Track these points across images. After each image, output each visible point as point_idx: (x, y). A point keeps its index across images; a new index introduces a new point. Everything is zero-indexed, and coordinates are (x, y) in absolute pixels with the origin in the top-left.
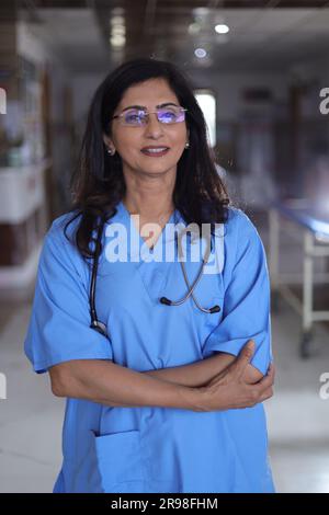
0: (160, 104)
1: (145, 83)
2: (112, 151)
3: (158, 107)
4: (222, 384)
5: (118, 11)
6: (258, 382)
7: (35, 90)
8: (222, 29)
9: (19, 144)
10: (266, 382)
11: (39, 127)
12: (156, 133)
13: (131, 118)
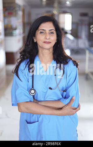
0: (50, 29)
1: (46, 23)
2: (35, 41)
3: (49, 30)
4: (65, 109)
6: (76, 109)
9: (15, 29)
10: (78, 109)
11: (21, 24)
12: (48, 38)
13: (41, 33)
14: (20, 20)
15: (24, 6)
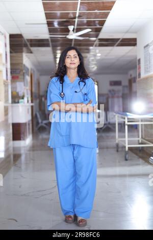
0: (74, 54)
5: (59, 48)
7: (28, 78)
8: (99, 55)
9: (23, 98)
13: (68, 57)
14: (28, 87)
15: (31, 69)
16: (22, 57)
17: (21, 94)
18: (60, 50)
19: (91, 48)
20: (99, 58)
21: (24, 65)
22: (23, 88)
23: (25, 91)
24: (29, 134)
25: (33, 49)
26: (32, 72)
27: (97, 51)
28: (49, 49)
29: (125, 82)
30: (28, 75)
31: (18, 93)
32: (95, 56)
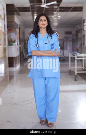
3: (44, 19)
5: (35, 12)
7: (18, 30)
8: (60, 16)
9: (15, 42)
12: (43, 23)
14: (18, 36)
15: (20, 25)
16: (14, 18)
17: (13, 40)
18: (36, 13)
19: (55, 12)
20: (59, 18)
21: (15, 23)
22: (15, 36)
23: (16, 38)
24: (18, 63)
25: (20, 13)
26: (20, 26)
27: (59, 14)
28: (30, 13)
29: (74, 32)
30: (18, 28)
31: (12, 39)
32: (57, 17)
